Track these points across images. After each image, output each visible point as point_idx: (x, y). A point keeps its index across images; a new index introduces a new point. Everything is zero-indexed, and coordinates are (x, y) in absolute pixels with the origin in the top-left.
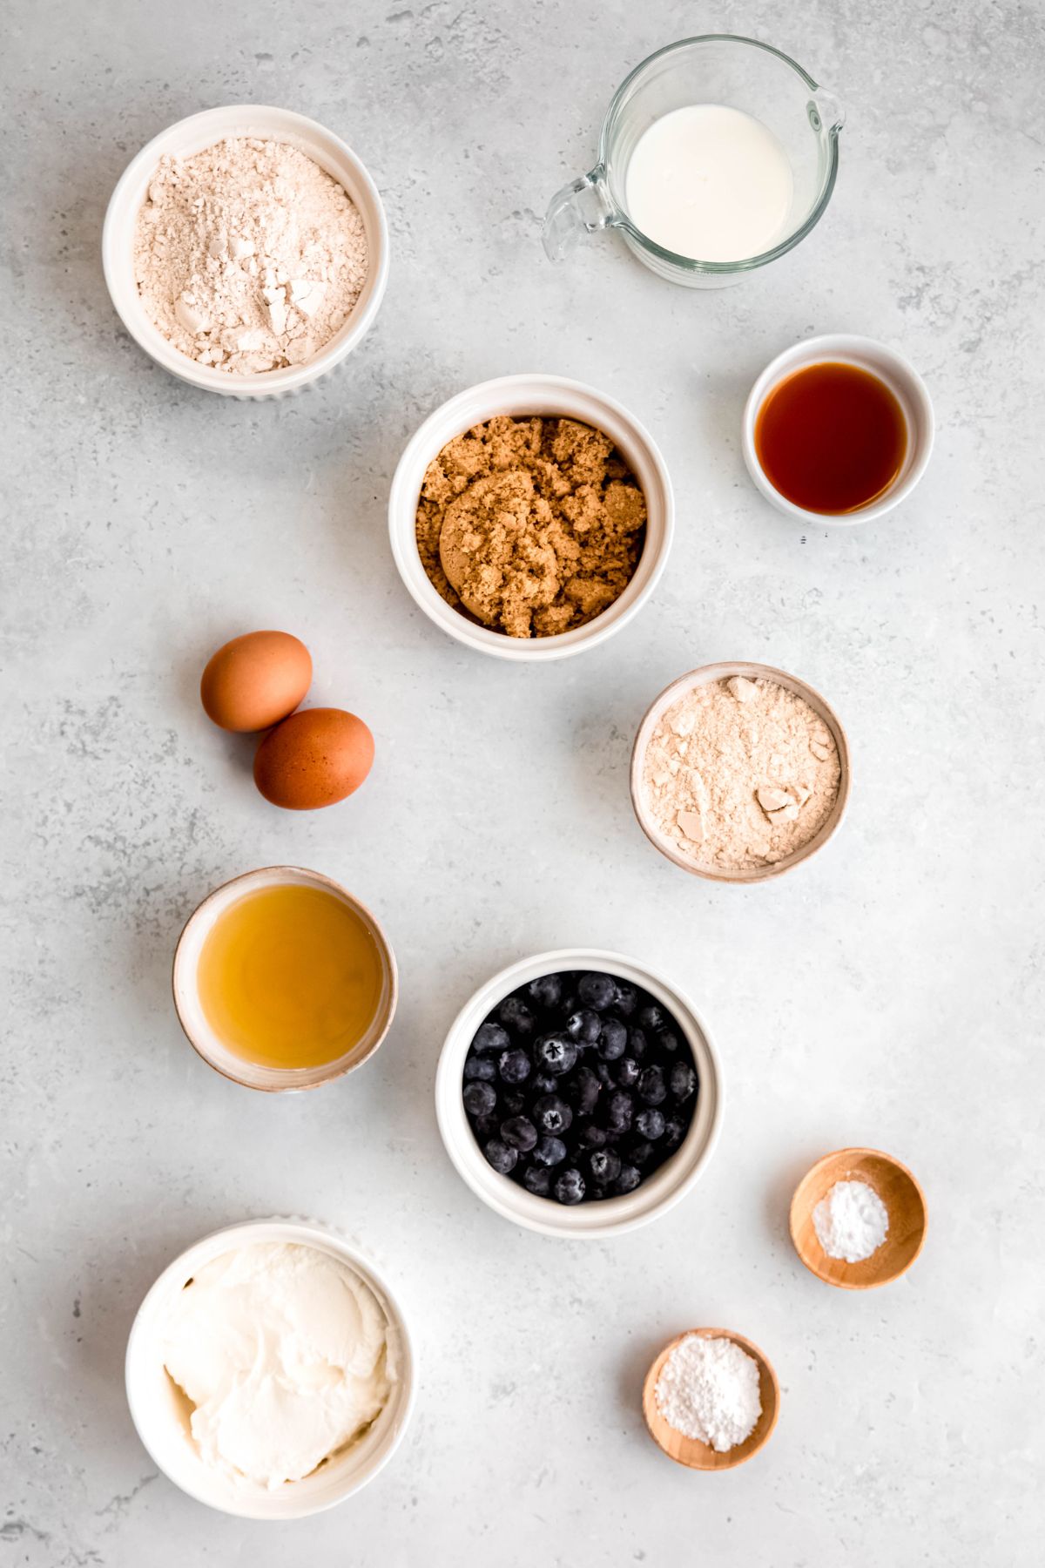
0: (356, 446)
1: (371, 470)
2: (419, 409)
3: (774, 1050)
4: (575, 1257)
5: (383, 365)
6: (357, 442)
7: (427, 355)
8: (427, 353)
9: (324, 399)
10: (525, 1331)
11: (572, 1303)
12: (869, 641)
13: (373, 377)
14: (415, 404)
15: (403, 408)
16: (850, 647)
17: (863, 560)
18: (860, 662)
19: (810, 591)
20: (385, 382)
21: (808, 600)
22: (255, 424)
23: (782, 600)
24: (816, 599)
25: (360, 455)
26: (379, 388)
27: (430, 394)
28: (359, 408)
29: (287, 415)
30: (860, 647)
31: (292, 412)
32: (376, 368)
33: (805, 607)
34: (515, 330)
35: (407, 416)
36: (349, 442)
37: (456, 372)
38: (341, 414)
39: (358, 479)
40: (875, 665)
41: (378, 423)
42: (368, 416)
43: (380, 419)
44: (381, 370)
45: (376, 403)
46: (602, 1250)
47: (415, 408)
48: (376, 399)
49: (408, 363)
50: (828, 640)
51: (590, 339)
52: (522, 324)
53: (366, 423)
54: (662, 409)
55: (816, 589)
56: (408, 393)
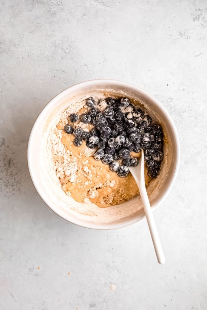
0: (49, 63)
1: (53, 69)
2: (65, 52)
3: (161, 218)
4: (110, 272)
5: (55, 41)
6: (49, 62)
7: (67, 38)
8: (67, 37)
9: (41, 50)
10: (98, 291)
11: (109, 284)
12: (185, 111)
13: (53, 44)
14: (64, 51)
15: (61, 52)
16: (180, 113)
17: (184, 90)
18: (183, 117)
19: (169, 99)
20: (56, 45)
21: (169, 101)
22: (23, 58)
23: (162, 101)
24: (171, 101)
25: (50, 65)
26: (55, 47)
27: (68, 48)
28: (50, 53)
29: (31, 55)
30: (183, 113)
31: (32, 54)
32: (54, 42)
33: (168, 103)
34: (90, 30)
35: (62, 55)
36: (47, 62)
37: (75, 42)
38: (45, 54)
39: (50, 72)
40: (187, 118)
41: (54, 57)
42: (52, 55)
43: (55, 55)
44: (55, 42)
45: (54, 51)
46: (117, 270)
47: (64, 52)
48: (54, 50)
49: (62, 40)
50: (174, 111)
51: (110, 32)
52: (92, 29)
53: (51, 57)
54: (129, 51)
55: (171, 98)
56: (62, 48)
